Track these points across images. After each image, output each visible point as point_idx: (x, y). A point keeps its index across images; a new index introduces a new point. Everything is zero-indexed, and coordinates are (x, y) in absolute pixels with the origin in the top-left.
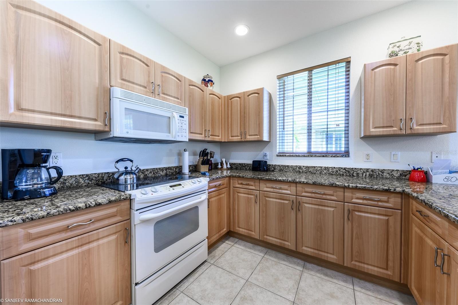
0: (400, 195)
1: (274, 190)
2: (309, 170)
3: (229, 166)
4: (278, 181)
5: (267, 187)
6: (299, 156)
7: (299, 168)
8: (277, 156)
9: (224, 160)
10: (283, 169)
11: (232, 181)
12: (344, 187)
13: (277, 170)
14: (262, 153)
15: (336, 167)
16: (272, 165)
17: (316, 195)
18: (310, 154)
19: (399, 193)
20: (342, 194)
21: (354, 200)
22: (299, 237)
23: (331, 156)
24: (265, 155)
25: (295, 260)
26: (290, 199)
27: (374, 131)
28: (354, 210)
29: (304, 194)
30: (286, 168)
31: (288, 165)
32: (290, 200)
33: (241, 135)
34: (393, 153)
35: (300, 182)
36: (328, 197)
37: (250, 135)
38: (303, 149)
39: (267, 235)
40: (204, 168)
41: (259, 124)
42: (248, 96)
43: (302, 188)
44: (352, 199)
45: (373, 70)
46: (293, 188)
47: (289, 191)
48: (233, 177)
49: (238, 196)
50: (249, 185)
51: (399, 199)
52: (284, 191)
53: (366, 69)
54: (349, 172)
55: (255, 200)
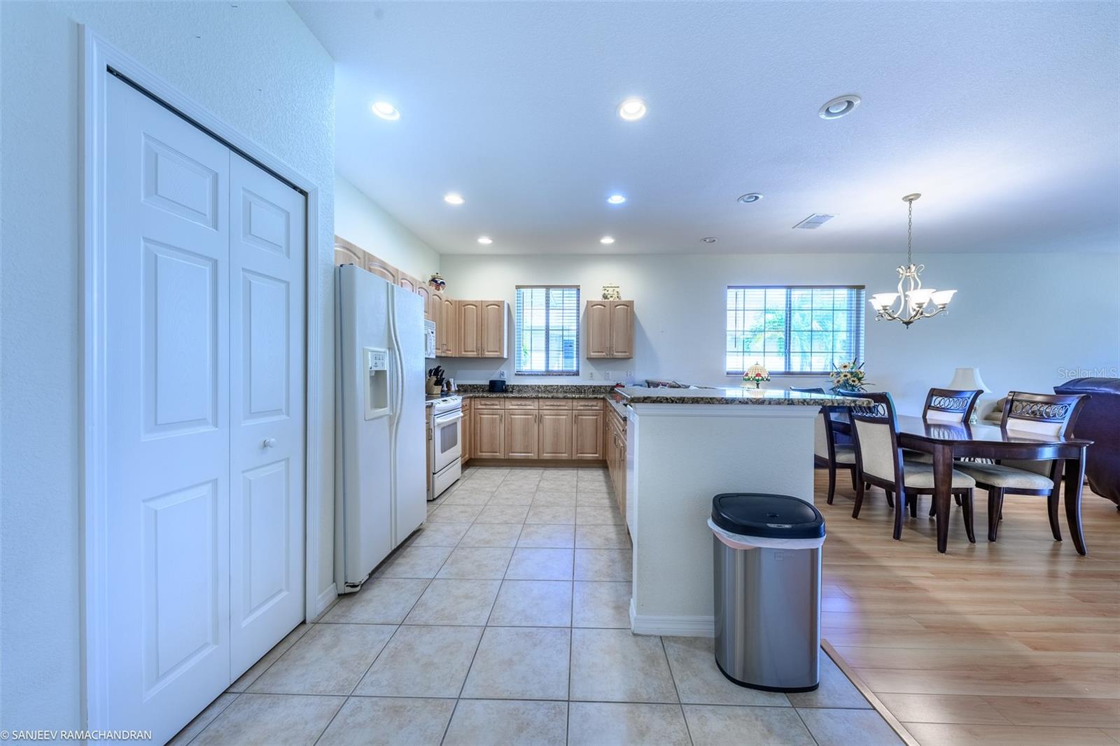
0: (603, 401)
1: (519, 407)
3: (457, 389)
4: (523, 398)
5: (512, 405)
6: (538, 375)
7: (537, 387)
8: (516, 375)
9: (452, 381)
10: (521, 388)
11: (473, 402)
12: (573, 398)
13: (514, 390)
14: (498, 371)
15: (569, 384)
16: (511, 385)
17: (553, 407)
18: (548, 373)
19: (602, 398)
20: (571, 403)
21: (579, 408)
22: (541, 445)
23: (566, 375)
24: (502, 374)
25: (536, 468)
27: (593, 355)
28: (579, 415)
29: (545, 407)
30: (525, 388)
31: (527, 384)
32: (533, 415)
33: (477, 350)
34: (607, 372)
35: (542, 397)
36: (563, 408)
37: (488, 351)
38: (542, 368)
39: (512, 452)
40: (437, 389)
41: (500, 340)
42: (487, 306)
43: (543, 402)
44: (577, 407)
46: (536, 404)
47: (532, 406)
48: (475, 397)
49: (481, 418)
50: (493, 405)
51: (602, 403)
52: (528, 407)
53: (591, 305)
54: (579, 389)
55: (501, 420)
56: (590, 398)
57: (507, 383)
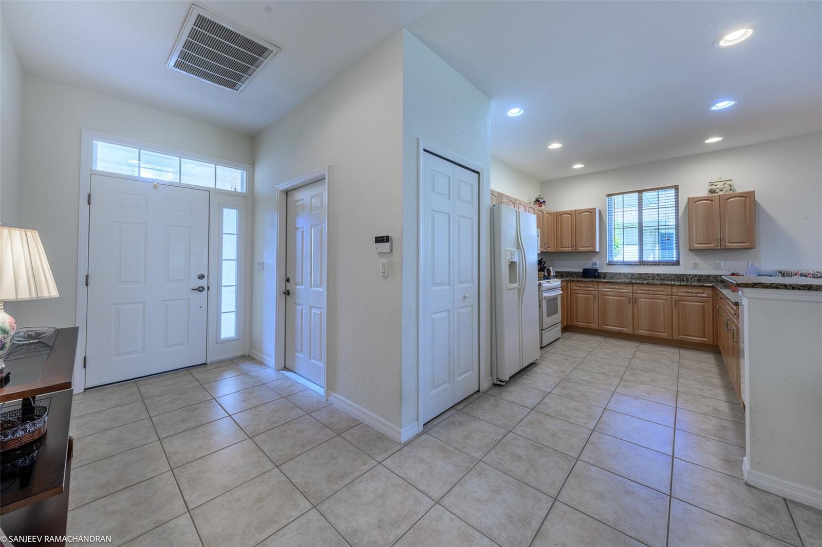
0: (711, 289)
2: (642, 276)
3: (555, 274)
4: (616, 283)
5: (605, 288)
6: (631, 265)
9: (551, 269)
10: (614, 275)
11: (569, 285)
12: (672, 285)
13: (608, 277)
14: (591, 262)
15: (667, 273)
16: (603, 272)
17: (648, 291)
18: (642, 263)
20: (670, 289)
21: (680, 294)
22: (636, 323)
24: (595, 264)
25: (632, 341)
27: (697, 246)
28: (680, 301)
29: (639, 292)
30: (618, 274)
31: (620, 272)
32: (627, 297)
33: (572, 246)
34: (717, 262)
35: (636, 283)
36: (660, 293)
37: (582, 247)
38: (635, 258)
41: (592, 238)
42: (580, 213)
43: (638, 287)
44: (678, 293)
45: (694, 202)
46: (630, 288)
47: (626, 290)
48: (572, 281)
49: (576, 296)
50: (587, 287)
51: (711, 292)
52: (621, 291)
54: (680, 277)
55: (595, 299)
56: (694, 286)
57: (599, 271)
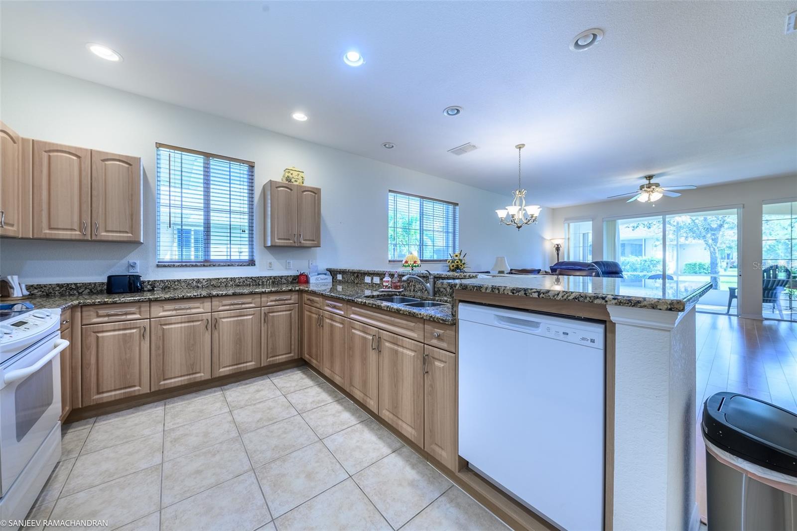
0: (297, 293)
1: (178, 311)
2: (212, 284)
3: (27, 293)
4: (186, 298)
5: (164, 311)
7: (196, 282)
8: (158, 266)
9: (14, 279)
10: (167, 286)
11: (79, 315)
13: (158, 289)
14: (124, 262)
15: (243, 276)
16: (149, 281)
17: (234, 306)
18: (209, 264)
19: (298, 291)
20: (259, 300)
21: (269, 304)
22: (215, 359)
23: (238, 265)
24: (133, 266)
25: (209, 390)
26: (204, 318)
27: (278, 242)
28: (269, 313)
29: (221, 308)
30: (176, 283)
31: (179, 278)
32: (202, 320)
34: (288, 261)
35: (217, 296)
36: (248, 306)
37: (108, 231)
39: (165, 380)
41: (132, 215)
42: (104, 161)
43: (219, 301)
44: (267, 303)
45: (277, 187)
46: (207, 305)
47: (201, 309)
50: (125, 314)
51: (297, 296)
52: (194, 311)
53: (272, 185)
54: (256, 281)
55: (143, 335)
57: (142, 279)
